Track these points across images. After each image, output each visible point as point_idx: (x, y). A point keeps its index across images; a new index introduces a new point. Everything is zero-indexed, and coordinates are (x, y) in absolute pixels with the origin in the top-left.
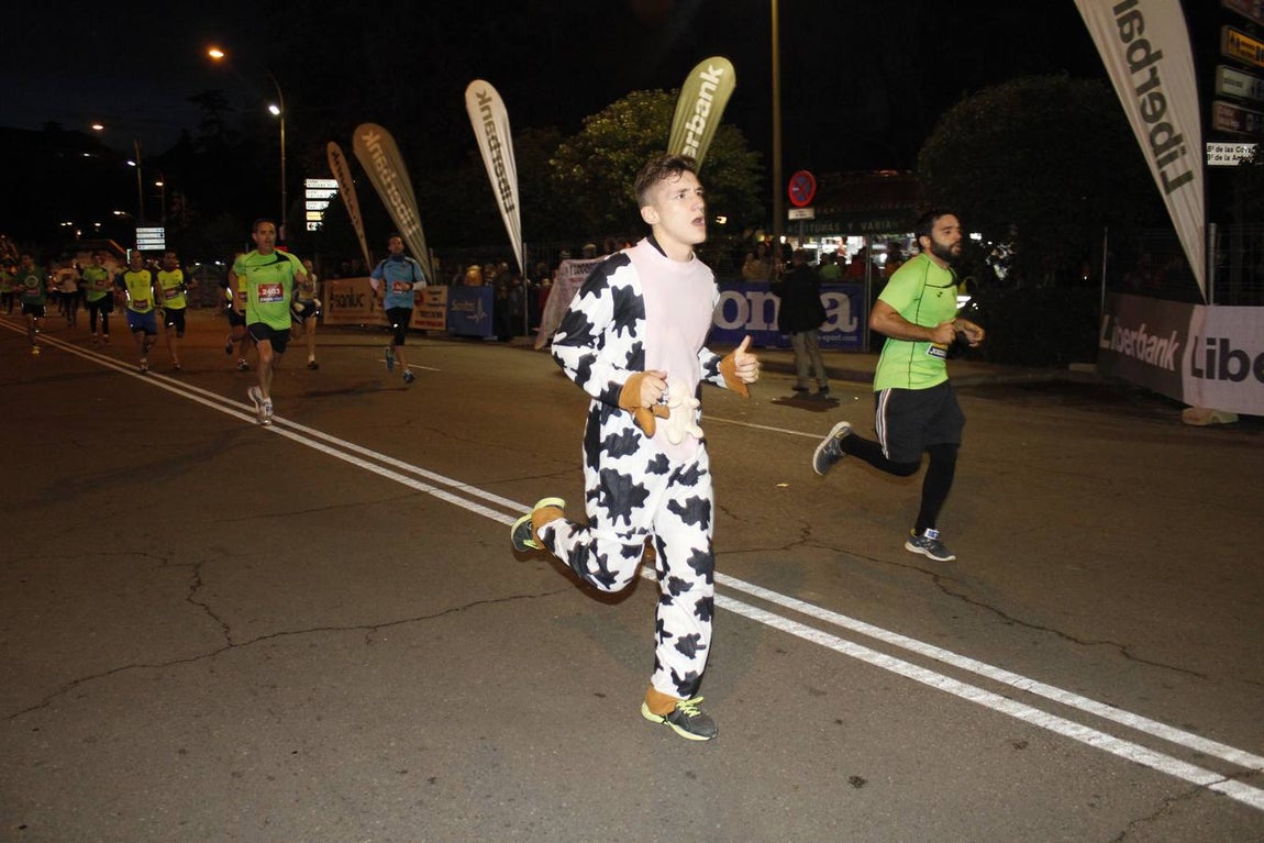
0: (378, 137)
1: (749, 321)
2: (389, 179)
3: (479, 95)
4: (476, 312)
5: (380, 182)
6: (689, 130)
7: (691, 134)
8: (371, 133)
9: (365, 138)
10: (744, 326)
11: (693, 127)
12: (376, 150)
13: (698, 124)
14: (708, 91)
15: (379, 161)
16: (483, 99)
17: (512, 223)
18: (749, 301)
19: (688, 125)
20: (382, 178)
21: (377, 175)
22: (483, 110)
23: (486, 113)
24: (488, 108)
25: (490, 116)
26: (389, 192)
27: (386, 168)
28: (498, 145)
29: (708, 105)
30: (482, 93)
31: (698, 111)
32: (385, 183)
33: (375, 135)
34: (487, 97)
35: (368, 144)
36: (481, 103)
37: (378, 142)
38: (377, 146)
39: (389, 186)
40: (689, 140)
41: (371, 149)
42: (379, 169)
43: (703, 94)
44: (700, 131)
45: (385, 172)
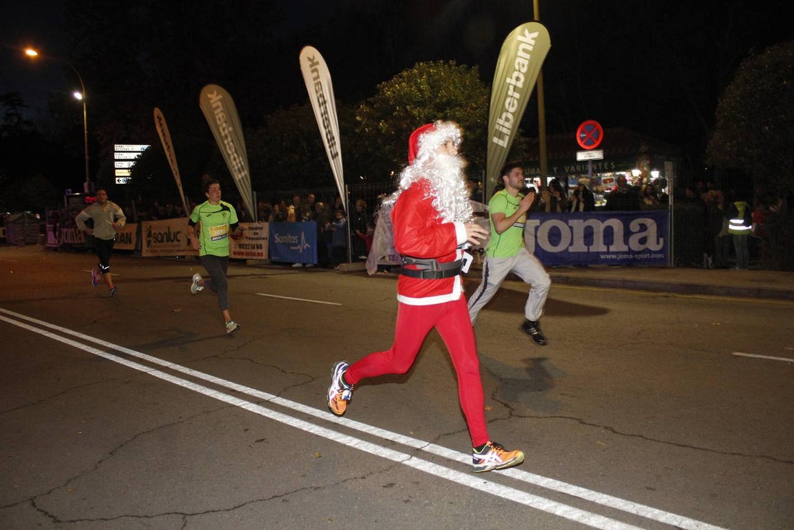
0: (220, 97)
1: (571, 244)
2: (227, 131)
3: (309, 59)
4: (299, 243)
5: (220, 133)
6: (510, 84)
7: (511, 88)
8: (215, 93)
9: (209, 96)
10: (567, 249)
11: (513, 82)
12: (218, 107)
13: (518, 79)
14: (525, 51)
15: (220, 115)
16: (314, 63)
17: (337, 167)
18: (571, 228)
19: (508, 80)
20: (221, 130)
21: (217, 127)
22: (313, 71)
23: (315, 74)
24: (316, 70)
25: (318, 77)
26: (226, 142)
27: (226, 122)
28: (325, 102)
29: (526, 63)
30: (312, 58)
31: (517, 68)
32: (223, 134)
33: (217, 95)
34: (315, 61)
35: (212, 102)
36: (311, 66)
37: (220, 100)
38: (219, 103)
39: (226, 137)
40: (510, 93)
41: (214, 106)
42: (219, 122)
43: (520, 53)
44: (520, 85)
45: (224, 125)
